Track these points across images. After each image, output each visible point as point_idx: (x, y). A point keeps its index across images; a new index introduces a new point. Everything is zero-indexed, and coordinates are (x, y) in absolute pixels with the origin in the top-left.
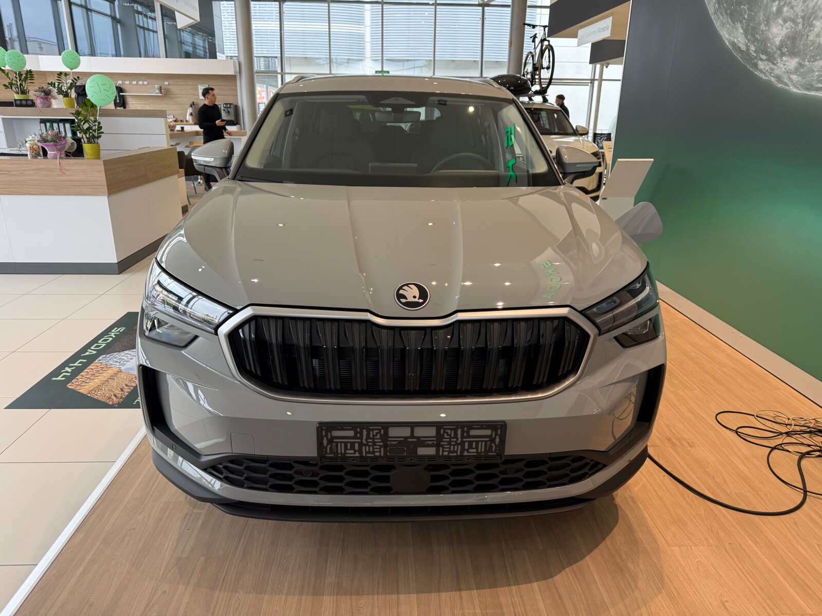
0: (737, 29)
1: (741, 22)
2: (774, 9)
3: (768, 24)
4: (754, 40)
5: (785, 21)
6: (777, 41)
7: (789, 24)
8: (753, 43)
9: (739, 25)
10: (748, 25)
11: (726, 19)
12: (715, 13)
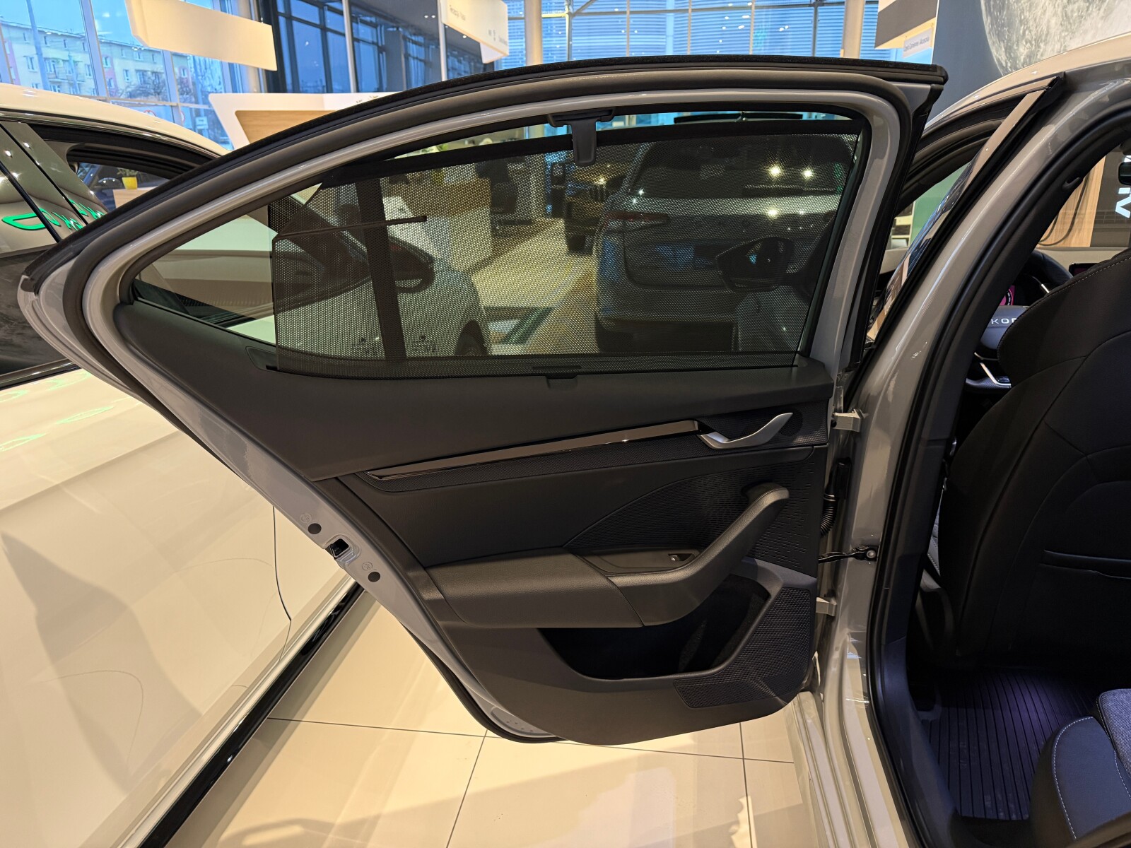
0: (1001, 48)
1: (1004, 41)
2: (1021, 32)
3: (1017, 45)
4: (1010, 57)
5: (1026, 43)
6: (1022, 58)
7: (1028, 44)
8: (1009, 60)
9: (1002, 45)
10: (1007, 45)
11: (995, 38)
12: (989, 33)
